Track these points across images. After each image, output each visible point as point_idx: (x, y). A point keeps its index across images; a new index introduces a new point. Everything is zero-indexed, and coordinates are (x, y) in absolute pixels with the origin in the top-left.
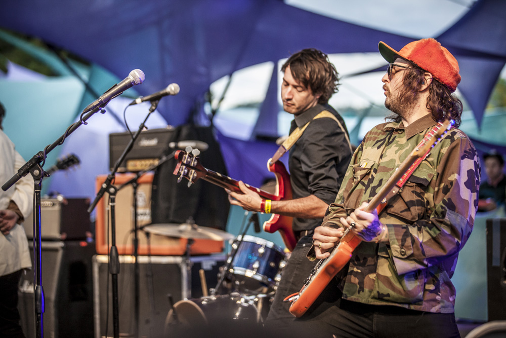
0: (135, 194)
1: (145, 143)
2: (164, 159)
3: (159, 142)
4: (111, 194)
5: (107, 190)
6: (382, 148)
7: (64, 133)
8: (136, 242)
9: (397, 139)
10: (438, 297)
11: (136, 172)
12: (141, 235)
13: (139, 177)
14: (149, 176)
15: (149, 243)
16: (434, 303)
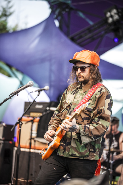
0: (32, 126)
1: (38, 106)
2: (44, 113)
3: (43, 107)
4: (20, 125)
5: (19, 123)
6: (75, 95)
7: (2, 101)
8: (30, 144)
9: (79, 91)
10: (95, 154)
11: (33, 117)
12: (33, 141)
13: (34, 119)
14: (38, 119)
15: (35, 144)
16: (93, 156)
